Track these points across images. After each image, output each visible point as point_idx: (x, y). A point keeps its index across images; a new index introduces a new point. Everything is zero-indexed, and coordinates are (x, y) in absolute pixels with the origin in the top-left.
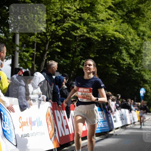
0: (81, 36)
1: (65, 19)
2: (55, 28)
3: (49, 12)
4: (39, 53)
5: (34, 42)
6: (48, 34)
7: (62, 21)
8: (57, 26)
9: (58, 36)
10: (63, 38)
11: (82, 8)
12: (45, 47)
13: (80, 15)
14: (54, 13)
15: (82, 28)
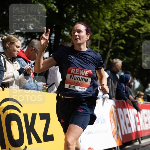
0: (145, 33)
1: (129, 17)
2: (119, 25)
3: (113, 9)
4: (102, 51)
5: (97, 40)
6: (112, 32)
7: (127, 19)
8: (121, 23)
9: (121, 33)
10: (126, 35)
11: (147, 5)
12: (109, 45)
13: (145, 12)
14: (118, 11)
15: (146, 25)
